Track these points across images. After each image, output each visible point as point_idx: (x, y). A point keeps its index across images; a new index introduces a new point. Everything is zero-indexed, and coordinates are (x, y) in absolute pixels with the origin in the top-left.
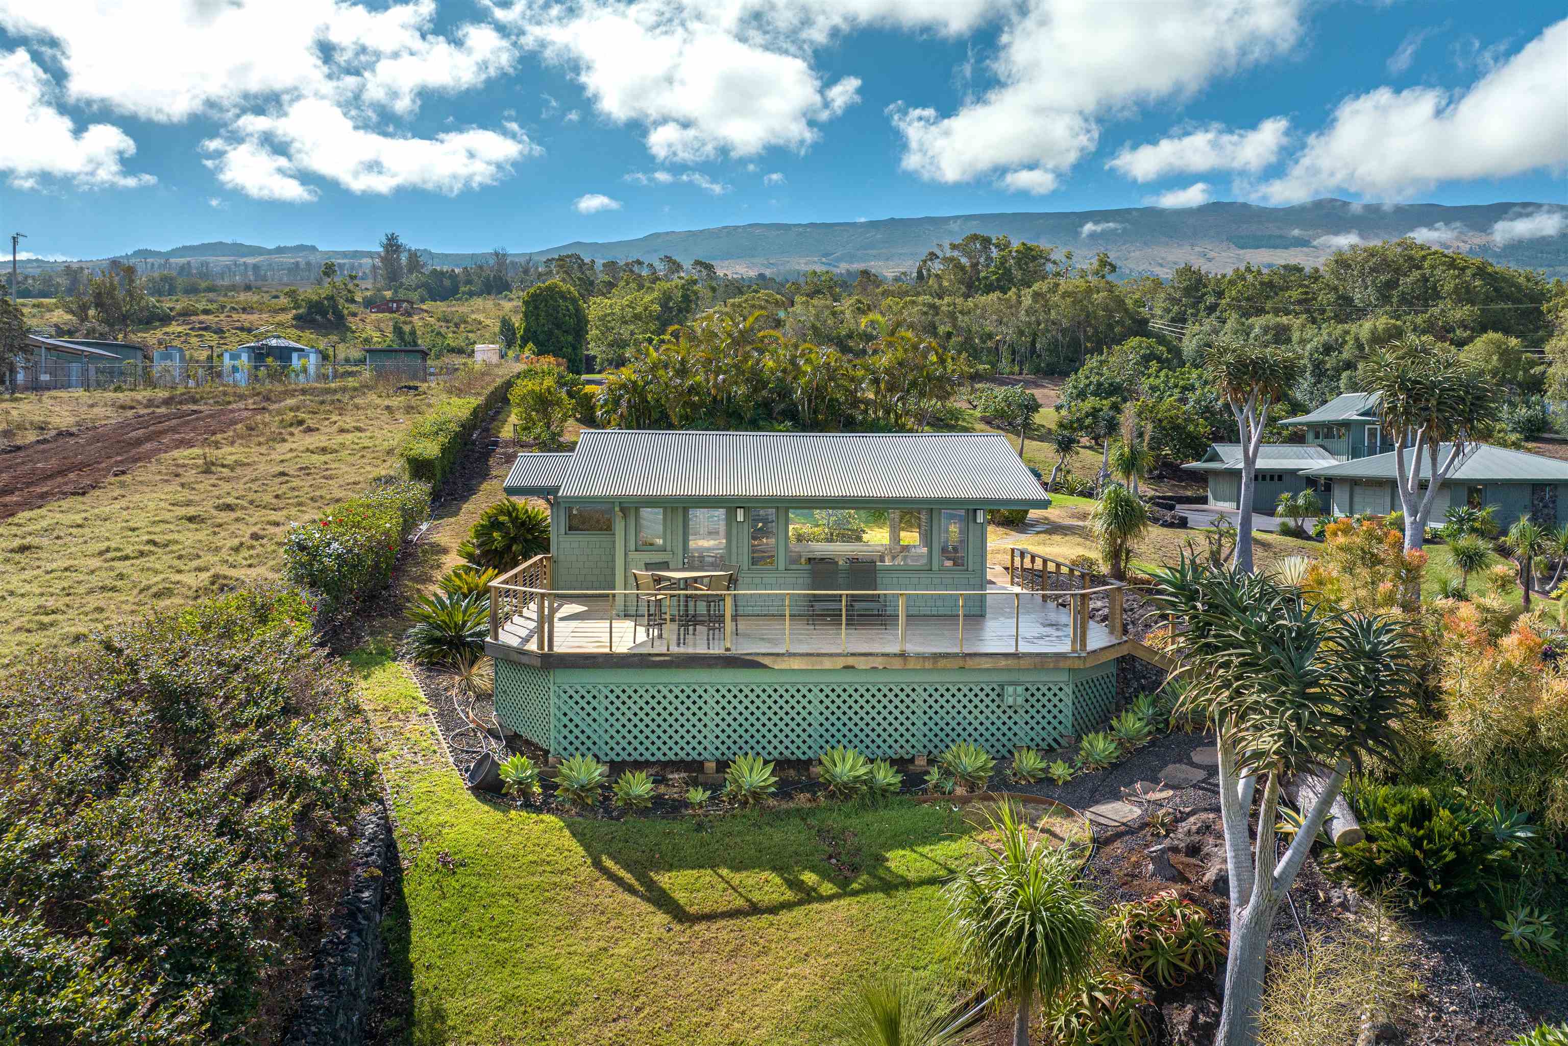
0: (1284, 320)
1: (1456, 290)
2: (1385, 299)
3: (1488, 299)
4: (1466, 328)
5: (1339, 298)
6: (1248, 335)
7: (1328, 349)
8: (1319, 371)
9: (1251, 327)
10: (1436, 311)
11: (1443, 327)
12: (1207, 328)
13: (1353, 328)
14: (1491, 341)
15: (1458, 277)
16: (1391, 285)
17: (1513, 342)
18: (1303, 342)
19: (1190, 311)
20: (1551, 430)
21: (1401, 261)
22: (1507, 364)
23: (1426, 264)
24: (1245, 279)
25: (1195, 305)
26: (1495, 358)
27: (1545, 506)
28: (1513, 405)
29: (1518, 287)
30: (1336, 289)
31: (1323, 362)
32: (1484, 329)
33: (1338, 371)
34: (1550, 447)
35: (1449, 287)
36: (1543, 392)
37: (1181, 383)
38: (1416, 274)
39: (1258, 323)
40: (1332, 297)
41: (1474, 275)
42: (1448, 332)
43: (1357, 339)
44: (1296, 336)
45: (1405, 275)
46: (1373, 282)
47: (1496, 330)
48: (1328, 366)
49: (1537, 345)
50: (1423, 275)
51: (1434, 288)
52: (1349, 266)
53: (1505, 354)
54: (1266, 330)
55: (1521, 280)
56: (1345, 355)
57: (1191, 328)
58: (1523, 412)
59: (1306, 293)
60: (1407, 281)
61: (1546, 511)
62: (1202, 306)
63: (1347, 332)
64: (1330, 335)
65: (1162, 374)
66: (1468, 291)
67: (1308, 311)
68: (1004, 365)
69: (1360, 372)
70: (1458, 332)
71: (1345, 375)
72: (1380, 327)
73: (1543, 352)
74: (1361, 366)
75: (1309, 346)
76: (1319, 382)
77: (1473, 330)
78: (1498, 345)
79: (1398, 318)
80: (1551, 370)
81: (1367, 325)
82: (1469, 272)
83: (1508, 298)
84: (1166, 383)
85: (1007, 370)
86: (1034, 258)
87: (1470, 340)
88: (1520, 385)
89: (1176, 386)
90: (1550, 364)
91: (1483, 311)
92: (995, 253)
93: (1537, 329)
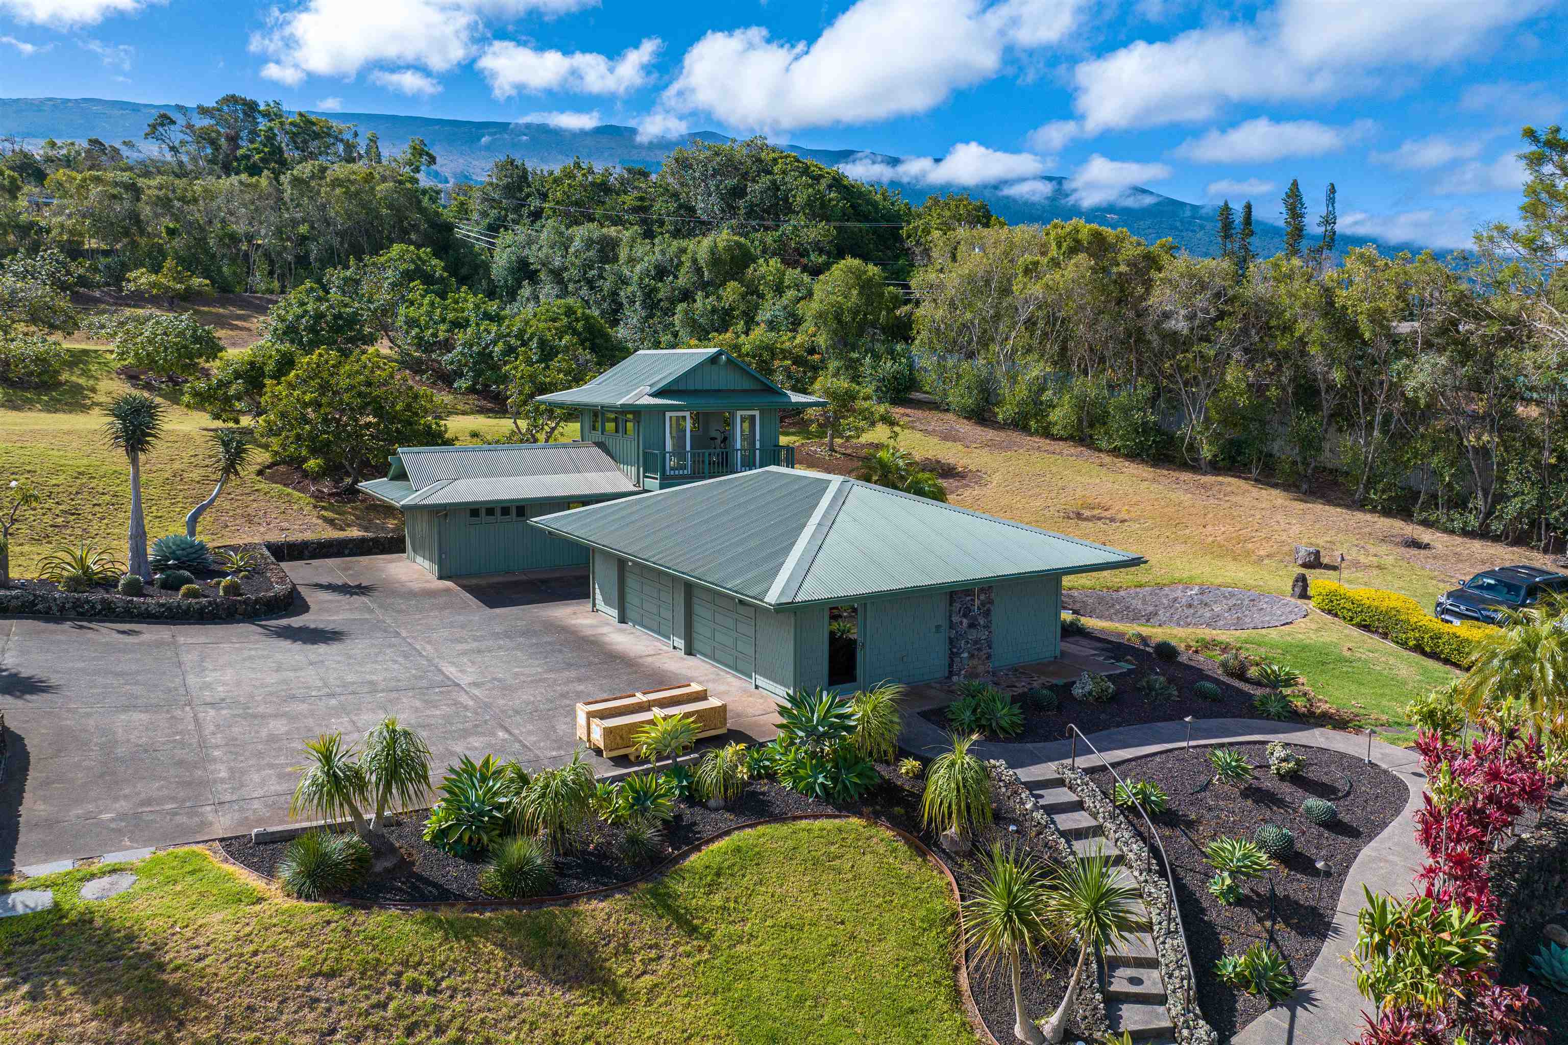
0: (612, 231)
1: (809, 203)
2: (730, 209)
3: (845, 217)
4: (821, 251)
5: (680, 206)
6: (567, 249)
7: (661, 272)
8: (651, 302)
9: (571, 239)
10: (787, 228)
11: (796, 250)
12: (521, 238)
13: (690, 244)
14: (850, 270)
15: (811, 186)
16: (738, 192)
17: (872, 270)
18: (632, 261)
19: (511, 216)
20: (919, 390)
21: (749, 162)
22: (869, 302)
23: (776, 169)
24: (574, 177)
25: (517, 209)
26: (855, 292)
27: (972, 626)
28: (876, 357)
29: (875, 205)
30: (676, 195)
31: (655, 290)
32: (841, 255)
33: (673, 302)
34: (919, 413)
35: (800, 198)
36: (908, 339)
37: (451, 316)
38: (765, 180)
39: (580, 233)
40: (673, 206)
41: (830, 187)
42: (802, 255)
43: (695, 261)
44: (623, 254)
45: (754, 181)
46: (717, 187)
47: (854, 256)
48: (661, 295)
49: (900, 276)
50: (774, 182)
51: (786, 200)
52: (690, 166)
53: (866, 286)
54: (589, 243)
55: (878, 197)
56: (682, 281)
57: (505, 238)
58: (888, 366)
59: (641, 199)
60: (754, 189)
61: (973, 635)
62: (525, 211)
63: (684, 251)
64: (663, 252)
65: (426, 301)
66: (823, 205)
67: (644, 222)
68: (258, 280)
69: (699, 304)
70: (812, 257)
71: (680, 307)
72: (721, 245)
73: (907, 287)
74: (699, 295)
75: (638, 268)
76: (651, 316)
77: (829, 254)
78: (858, 274)
79: (746, 236)
80: (920, 312)
81: (707, 242)
82: (824, 183)
83: (866, 218)
84: (430, 314)
85: (263, 287)
86: (317, 136)
87: (827, 266)
88: (884, 330)
89: (443, 320)
90: (917, 303)
91: (839, 229)
92: (263, 124)
93: (897, 258)
